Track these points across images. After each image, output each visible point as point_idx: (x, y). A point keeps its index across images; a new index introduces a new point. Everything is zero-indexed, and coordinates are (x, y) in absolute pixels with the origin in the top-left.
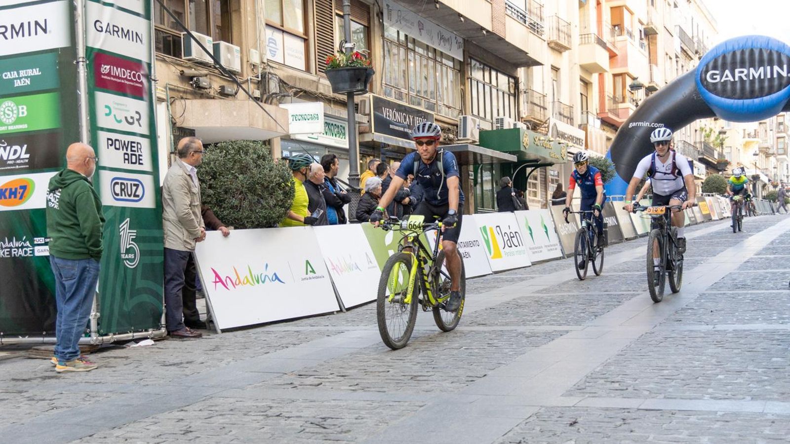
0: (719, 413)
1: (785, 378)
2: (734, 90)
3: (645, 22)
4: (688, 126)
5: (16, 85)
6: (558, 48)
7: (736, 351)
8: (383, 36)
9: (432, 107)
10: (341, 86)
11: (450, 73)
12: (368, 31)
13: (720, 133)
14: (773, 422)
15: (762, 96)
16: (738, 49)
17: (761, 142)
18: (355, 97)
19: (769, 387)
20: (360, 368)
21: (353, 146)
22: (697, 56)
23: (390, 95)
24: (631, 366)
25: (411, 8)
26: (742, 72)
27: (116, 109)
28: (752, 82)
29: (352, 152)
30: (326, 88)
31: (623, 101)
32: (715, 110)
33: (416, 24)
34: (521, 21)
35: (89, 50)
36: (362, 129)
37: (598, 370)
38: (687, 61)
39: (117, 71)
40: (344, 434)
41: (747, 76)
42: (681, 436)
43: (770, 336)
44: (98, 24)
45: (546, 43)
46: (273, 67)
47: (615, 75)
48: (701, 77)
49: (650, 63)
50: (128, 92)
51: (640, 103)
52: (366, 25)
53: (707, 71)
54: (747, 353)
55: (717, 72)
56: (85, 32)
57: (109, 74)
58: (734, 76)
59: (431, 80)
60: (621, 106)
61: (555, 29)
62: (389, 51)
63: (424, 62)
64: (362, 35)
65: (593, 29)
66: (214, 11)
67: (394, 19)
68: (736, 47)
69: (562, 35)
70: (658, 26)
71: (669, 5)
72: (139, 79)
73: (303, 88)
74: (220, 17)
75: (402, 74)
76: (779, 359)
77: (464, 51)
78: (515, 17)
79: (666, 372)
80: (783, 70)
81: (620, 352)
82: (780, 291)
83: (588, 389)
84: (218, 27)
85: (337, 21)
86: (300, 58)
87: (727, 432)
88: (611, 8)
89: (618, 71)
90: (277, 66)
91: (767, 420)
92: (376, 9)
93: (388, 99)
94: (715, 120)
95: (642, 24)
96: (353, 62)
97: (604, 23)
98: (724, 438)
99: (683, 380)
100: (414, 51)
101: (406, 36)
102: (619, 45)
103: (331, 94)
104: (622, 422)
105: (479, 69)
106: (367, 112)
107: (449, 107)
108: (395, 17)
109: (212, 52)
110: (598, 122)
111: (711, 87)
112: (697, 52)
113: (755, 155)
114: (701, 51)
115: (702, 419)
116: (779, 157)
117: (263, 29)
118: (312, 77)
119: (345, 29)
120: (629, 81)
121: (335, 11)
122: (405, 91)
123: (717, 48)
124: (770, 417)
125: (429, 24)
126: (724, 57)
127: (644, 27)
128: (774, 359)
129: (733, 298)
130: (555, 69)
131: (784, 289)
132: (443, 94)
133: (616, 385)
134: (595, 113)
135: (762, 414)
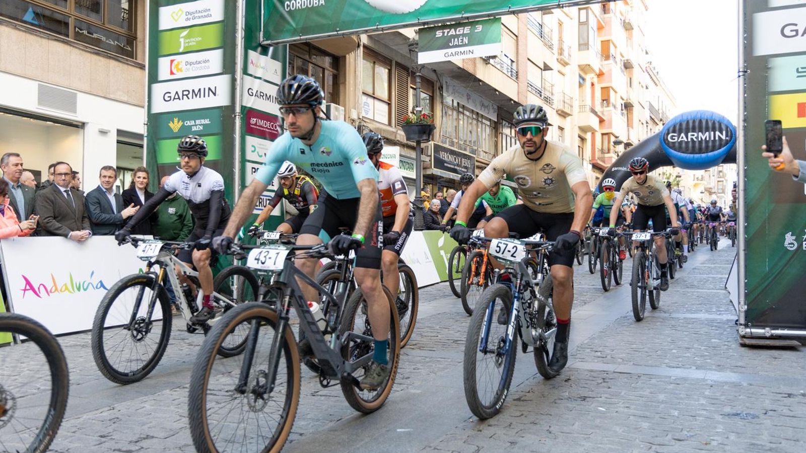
0: (672, 378)
1: (721, 355)
2: (687, 147)
3: (625, 99)
4: (654, 171)
5: (193, 130)
6: (563, 114)
7: (685, 333)
8: (442, 103)
9: (474, 152)
10: (412, 136)
11: (488, 129)
12: (432, 99)
13: (677, 177)
14: (711, 386)
15: (707, 152)
16: (691, 119)
17: (706, 183)
18: (422, 144)
19: (709, 361)
20: (418, 333)
21: (419, 178)
22: (662, 122)
23: (445, 143)
24: (609, 340)
25: (462, 85)
26: (694, 135)
27: (259, 148)
28: (700, 142)
29: (418, 181)
30: (402, 137)
31: (609, 152)
32: (674, 161)
33: (465, 95)
34: (538, 95)
35: (243, 108)
36: (425, 166)
37: (586, 342)
38: (654, 126)
39: (261, 123)
40: (404, 380)
41: (697, 138)
42: (645, 393)
43: (710, 323)
44: (250, 91)
45: (555, 111)
46: (366, 122)
47: (603, 134)
48: (664, 137)
49: (628, 126)
50: (268, 136)
51: (620, 154)
52: (431, 95)
53: (668, 134)
54: (694, 335)
55: (675, 135)
56: (242, 95)
57: (255, 124)
58: (687, 138)
59: (474, 133)
60: (607, 155)
61: (561, 102)
62: (446, 113)
63: (470, 121)
64: (428, 101)
65: (589, 102)
66: (327, 83)
67: (450, 92)
68: (689, 118)
69: (566, 105)
70: (634, 101)
71: (642, 87)
72: (276, 128)
73: (386, 137)
74: (332, 87)
75: (454, 129)
76: (716, 340)
77: (498, 115)
78: (534, 92)
79: (634, 346)
80: (722, 134)
81: (602, 330)
82: (718, 291)
83: (579, 356)
84: (330, 93)
85: (411, 92)
86: (385, 116)
87: (678, 392)
88: (602, 88)
89: (605, 131)
90: (369, 121)
91: (707, 384)
92: (438, 85)
93: (444, 145)
94: (674, 167)
95: (623, 99)
96: (421, 120)
97: (596, 98)
98: (675, 396)
99: (647, 352)
100: (463, 114)
101: (458, 103)
102: (605, 113)
103: (405, 141)
104: (602, 381)
105: (508, 127)
106: (429, 154)
107: (486, 153)
108: (451, 90)
109: (325, 112)
110: (591, 166)
111: (671, 145)
112: (661, 120)
113: (702, 193)
114: (664, 119)
115: (661, 381)
116: (719, 195)
117: (360, 95)
118: (393, 129)
119: (416, 96)
120: (613, 139)
121: (410, 85)
122: (456, 141)
123: (676, 118)
124: (709, 382)
125: (474, 96)
126: (681, 125)
127: (624, 101)
128: (713, 340)
129: (684, 294)
130: (561, 129)
131: (721, 289)
132: (482, 144)
133: (599, 354)
134: (588, 160)
135: (704, 380)
